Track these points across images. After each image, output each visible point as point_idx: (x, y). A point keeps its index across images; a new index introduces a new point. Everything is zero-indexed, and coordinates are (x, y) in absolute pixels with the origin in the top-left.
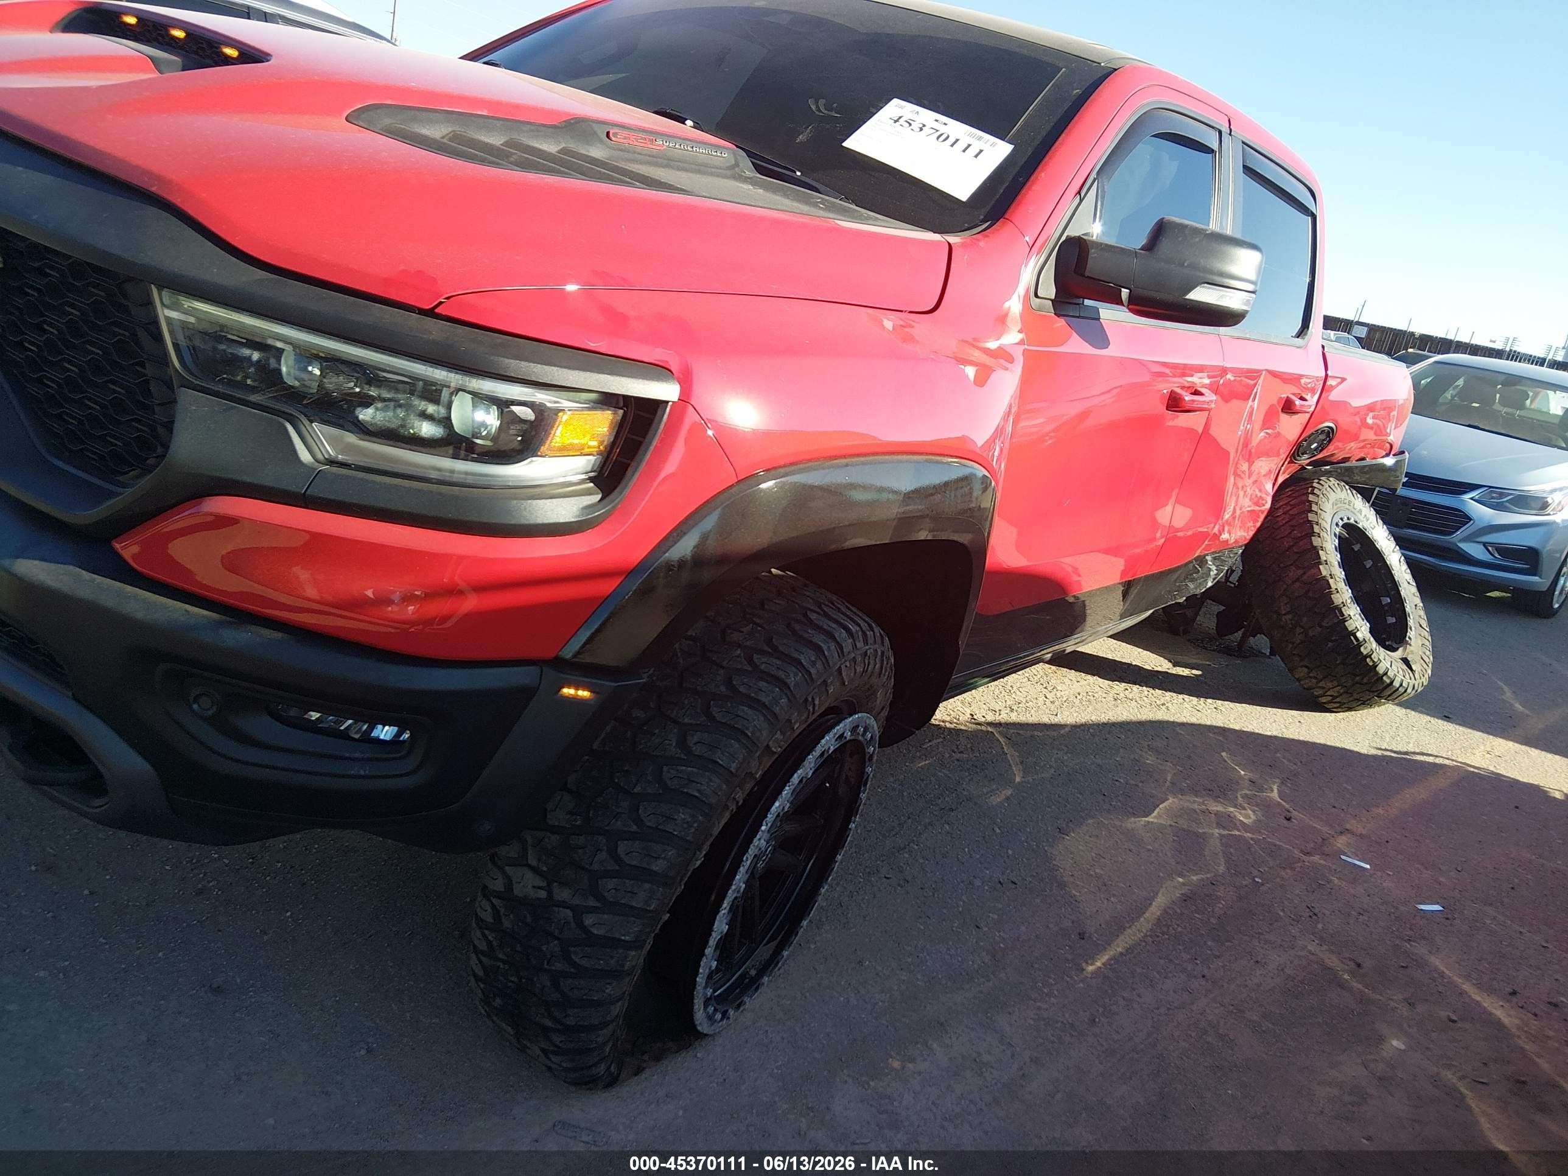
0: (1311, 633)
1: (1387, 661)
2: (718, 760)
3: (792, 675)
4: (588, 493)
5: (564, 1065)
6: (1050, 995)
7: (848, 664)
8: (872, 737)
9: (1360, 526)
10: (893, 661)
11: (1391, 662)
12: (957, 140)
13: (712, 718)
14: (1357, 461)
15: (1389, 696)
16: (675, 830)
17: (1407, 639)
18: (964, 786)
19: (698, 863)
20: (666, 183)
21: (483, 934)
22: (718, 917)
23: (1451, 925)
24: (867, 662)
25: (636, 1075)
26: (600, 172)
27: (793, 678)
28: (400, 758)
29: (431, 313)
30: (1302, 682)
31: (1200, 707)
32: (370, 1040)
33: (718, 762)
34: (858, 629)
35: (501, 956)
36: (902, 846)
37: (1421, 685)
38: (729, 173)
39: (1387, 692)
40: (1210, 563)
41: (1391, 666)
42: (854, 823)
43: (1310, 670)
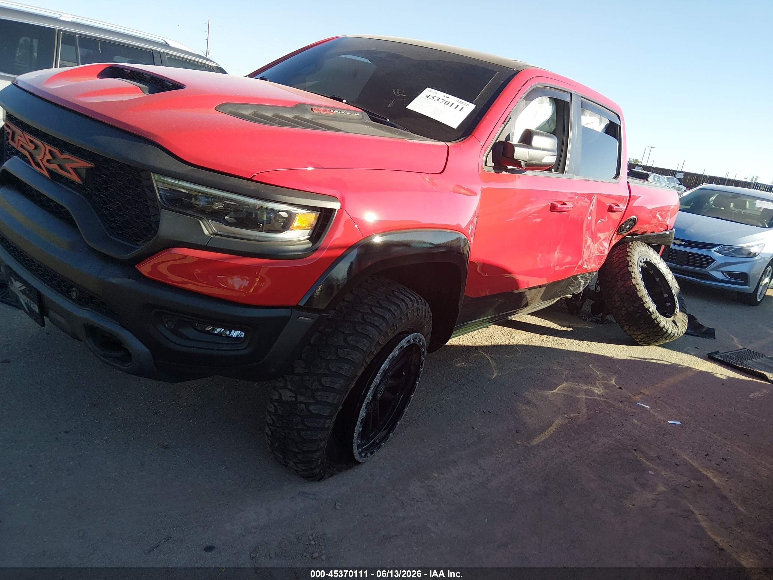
0: (629, 310)
1: (664, 322)
2: (359, 346)
3: (387, 315)
4: (307, 243)
5: (303, 468)
6: (502, 452)
7: (410, 312)
8: (423, 344)
9: (652, 262)
10: (431, 314)
11: (666, 322)
12: (453, 104)
13: (356, 331)
14: (650, 233)
15: (667, 337)
16: (343, 373)
17: (675, 312)
18: (471, 376)
19: (353, 386)
20: (334, 128)
21: (271, 417)
22: (361, 410)
23: (684, 429)
24: (418, 311)
25: (331, 477)
26: (309, 125)
27: (388, 316)
28: (240, 343)
29: (250, 180)
30: (627, 333)
31: (580, 344)
32: (226, 464)
33: (359, 347)
34: (414, 298)
35: (277, 425)
36: (442, 399)
37: (681, 333)
38: (360, 121)
39: (666, 336)
40: (580, 279)
41: (666, 324)
42: (418, 381)
43: (630, 326)
